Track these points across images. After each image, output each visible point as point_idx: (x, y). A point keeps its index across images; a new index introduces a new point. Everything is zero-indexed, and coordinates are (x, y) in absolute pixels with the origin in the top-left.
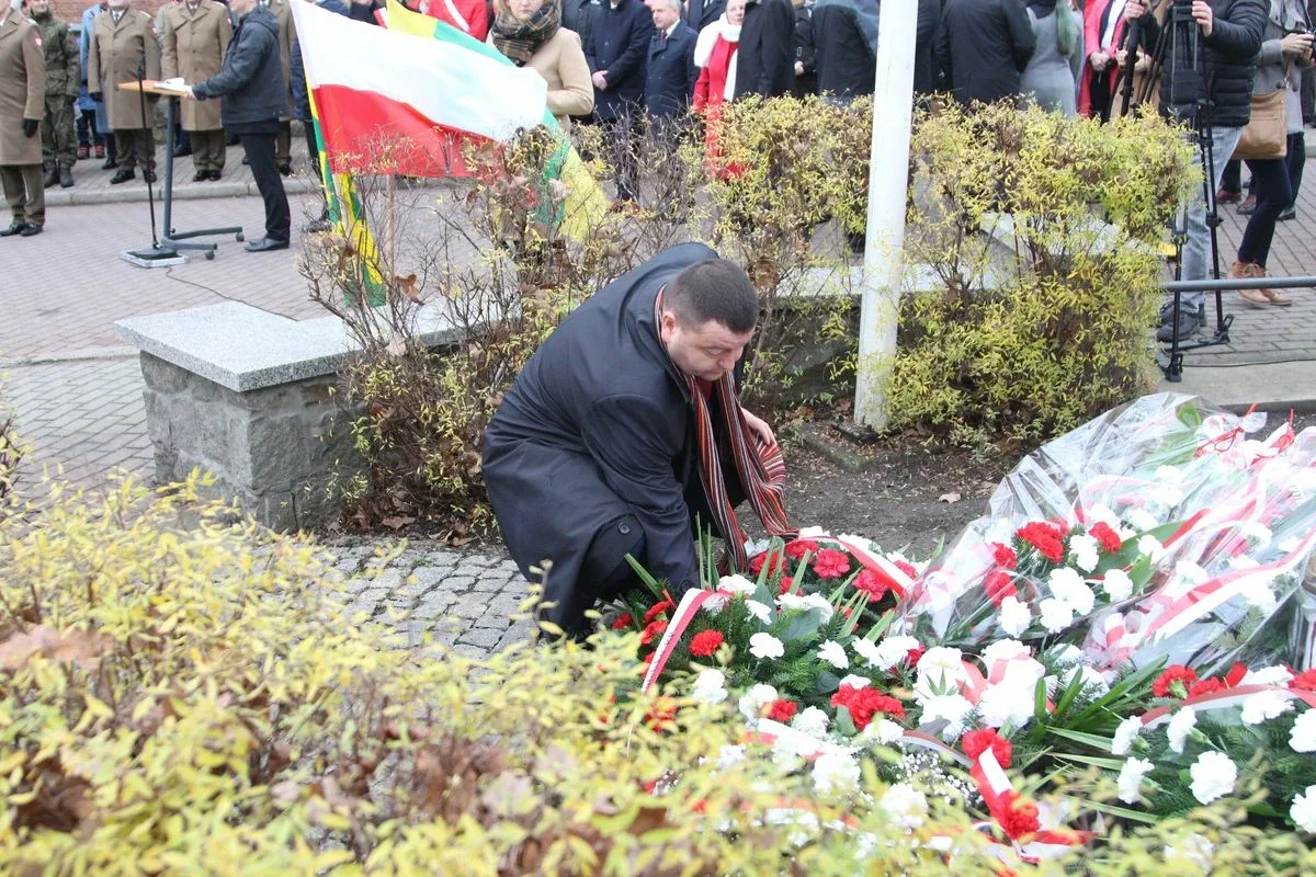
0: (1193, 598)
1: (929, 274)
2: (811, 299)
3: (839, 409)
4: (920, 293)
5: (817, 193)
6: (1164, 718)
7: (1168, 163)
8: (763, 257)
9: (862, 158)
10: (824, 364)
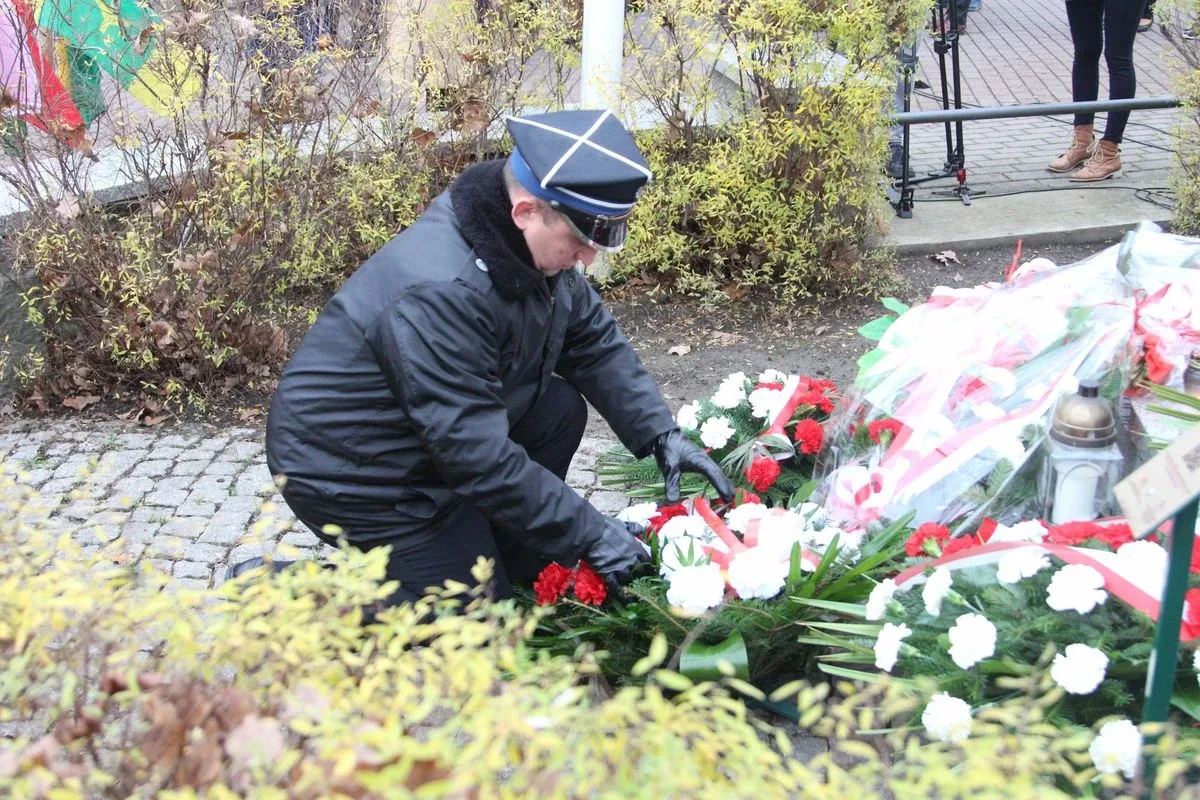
0: (941, 454)
1: (650, 111)
4: (641, 132)
6: (918, 579)
8: (472, 97)
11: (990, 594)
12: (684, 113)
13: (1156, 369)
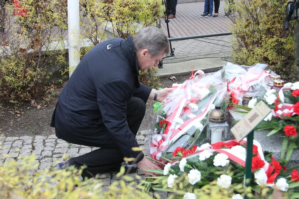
0: (180, 129)
1: (88, 41)
2: (52, 51)
3: (64, 84)
4: (86, 47)
5: (52, 18)
6: (177, 162)
7: (155, 4)
8: (37, 39)
9: (64, 7)
10: (58, 71)
11: (198, 164)
12: (98, 41)
13: (235, 102)
